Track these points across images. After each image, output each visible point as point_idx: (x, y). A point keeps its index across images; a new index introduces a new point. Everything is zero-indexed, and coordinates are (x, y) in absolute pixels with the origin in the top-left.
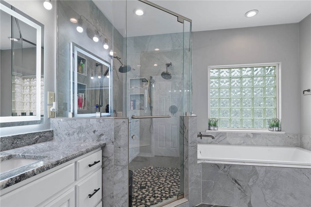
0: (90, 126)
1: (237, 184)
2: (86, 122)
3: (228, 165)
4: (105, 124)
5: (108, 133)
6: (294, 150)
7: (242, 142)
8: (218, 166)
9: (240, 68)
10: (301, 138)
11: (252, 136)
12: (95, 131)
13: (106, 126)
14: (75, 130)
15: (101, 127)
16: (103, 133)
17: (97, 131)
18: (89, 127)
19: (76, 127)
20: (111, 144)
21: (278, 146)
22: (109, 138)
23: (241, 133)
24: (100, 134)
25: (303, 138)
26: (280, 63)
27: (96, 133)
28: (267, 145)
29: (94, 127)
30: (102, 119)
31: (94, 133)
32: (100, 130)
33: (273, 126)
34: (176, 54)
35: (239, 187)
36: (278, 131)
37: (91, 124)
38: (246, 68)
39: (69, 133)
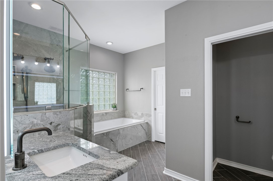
0: (47, 119)
1: (112, 142)
2: (42, 116)
3: (108, 132)
4: (62, 116)
5: (65, 123)
6: (122, 119)
7: (100, 119)
8: (104, 134)
9: (98, 72)
10: (124, 113)
11: (105, 114)
12: (52, 122)
13: (63, 117)
14: (26, 125)
15: (58, 119)
16: (60, 123)
17: (54, 122)
18: (45, 120)
19: (28, 122)
20: (67, 131)
21: (116, 118)
22: (66, 126)
23: (100, 114)
24: (57, 125)
25: (125, 112)
26: (117, 73)
27: (53, 124)
28: (112, 119)
29: (50, 119)
30: (59, 112)
31: (51, 125)
32: (57, 121)
33: (114, 108)
34: (55, 50)
35: (113, 143)
36: (116, 110)
37: (48, 117)
38: (101, 72)
39: (18, 130)
